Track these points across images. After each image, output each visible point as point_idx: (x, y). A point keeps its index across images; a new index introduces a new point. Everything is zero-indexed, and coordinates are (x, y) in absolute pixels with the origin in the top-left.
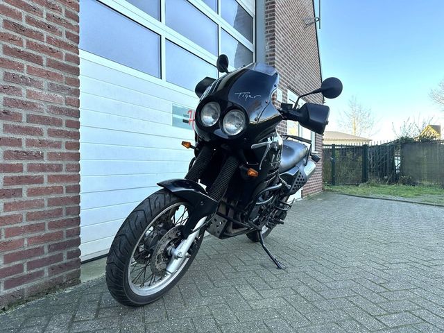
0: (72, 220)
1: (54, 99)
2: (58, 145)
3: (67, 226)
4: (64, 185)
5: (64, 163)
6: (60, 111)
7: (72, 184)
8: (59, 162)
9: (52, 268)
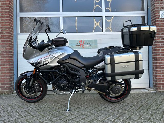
0: (7, 78)
1: (2, 49)
2: (4, 60)
3: (6, 79)
4: (5, 69)
5: (5, 64)
6: (4, 52)
7: (7, 69)
8: (4, 64)
9: (2, 89)
